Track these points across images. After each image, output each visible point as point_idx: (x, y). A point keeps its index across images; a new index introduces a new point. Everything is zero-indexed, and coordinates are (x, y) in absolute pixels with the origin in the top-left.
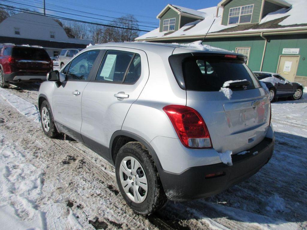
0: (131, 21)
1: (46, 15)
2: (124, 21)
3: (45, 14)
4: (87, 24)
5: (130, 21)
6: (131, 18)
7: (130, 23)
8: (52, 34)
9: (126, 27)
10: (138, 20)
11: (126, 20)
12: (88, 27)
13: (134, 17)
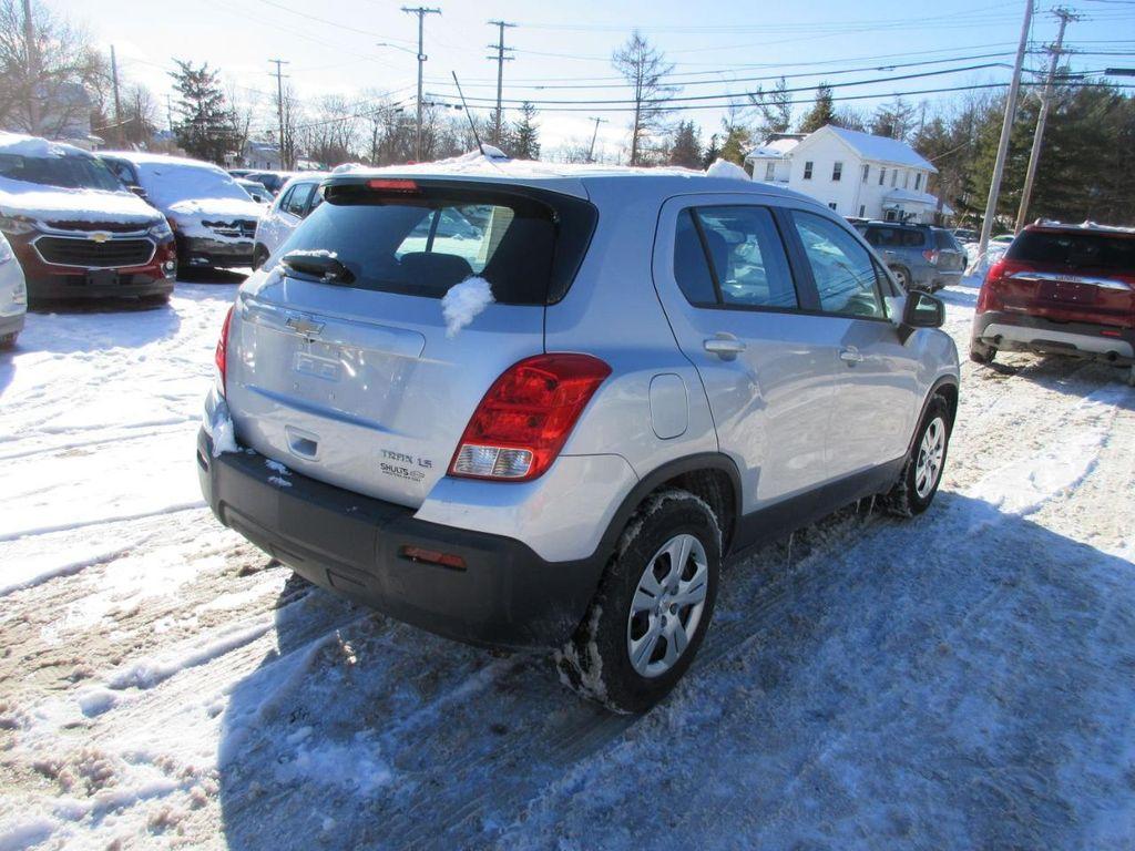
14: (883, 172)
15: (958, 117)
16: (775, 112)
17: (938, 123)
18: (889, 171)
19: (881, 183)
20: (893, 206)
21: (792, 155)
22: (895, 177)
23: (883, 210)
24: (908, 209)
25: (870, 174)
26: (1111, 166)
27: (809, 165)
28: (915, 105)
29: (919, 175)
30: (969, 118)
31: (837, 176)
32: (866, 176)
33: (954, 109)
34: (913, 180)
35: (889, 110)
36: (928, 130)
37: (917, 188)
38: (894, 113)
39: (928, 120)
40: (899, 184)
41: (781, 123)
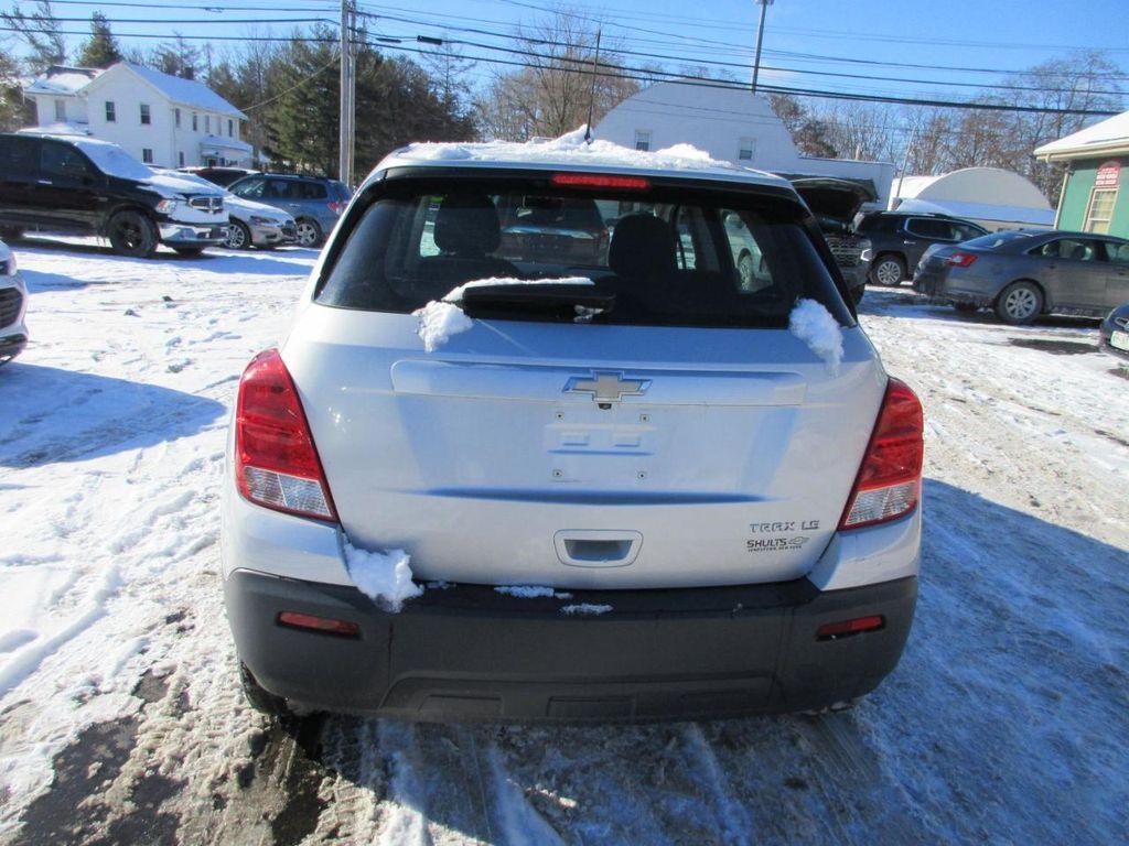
0: (1091, 76)
1: (757, 88)
2: (1057, 80)
3: (754, 85)
4: (895, 106)
5: (1083, 75)
6: (1092, 63)
7: (1084, 85)
8: (747, 147)
9: (1058, 102)
10: (1121, 70)
11: (1066, 75)
12: (899, 116)
13: (1107, 59)
14: (195, 118)
15: (244, 63)
16: (46, 40)
17: (225, 68)
18: (201, 116)
19: (195, 128)
20: (212, 153)
21: (86, 93)
22: (207, 123)
23: (202, 157)
24: (229, 156)
25: (182, 120)
26: (386, 120)
27: (110, 106)
28: (199, 48)
29: (230, 122)
30: (254, 66)
31: (145, 119)
32: (178, 121)
33: (239, 55)
34: (225, 128)
35: (172, 50)
36: (217, 75)
37: (231, 135)
38: (178, 53)
39: (216, 64)
40: (213, 131)
41: (55, 53)
